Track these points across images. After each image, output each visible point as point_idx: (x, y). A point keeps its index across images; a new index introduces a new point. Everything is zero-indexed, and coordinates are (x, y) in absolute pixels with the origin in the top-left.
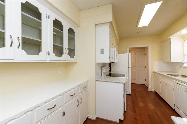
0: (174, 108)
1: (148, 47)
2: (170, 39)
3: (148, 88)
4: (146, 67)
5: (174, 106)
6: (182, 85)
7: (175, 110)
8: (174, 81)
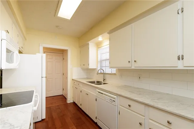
0: (96, 121)
1: (68, 50)
2: (88, 44)
3: (66, 99)
4: (64, 74)
5: (96, 119)
6: (106, 95)
7: (96, 123)
8: (97, 90)
